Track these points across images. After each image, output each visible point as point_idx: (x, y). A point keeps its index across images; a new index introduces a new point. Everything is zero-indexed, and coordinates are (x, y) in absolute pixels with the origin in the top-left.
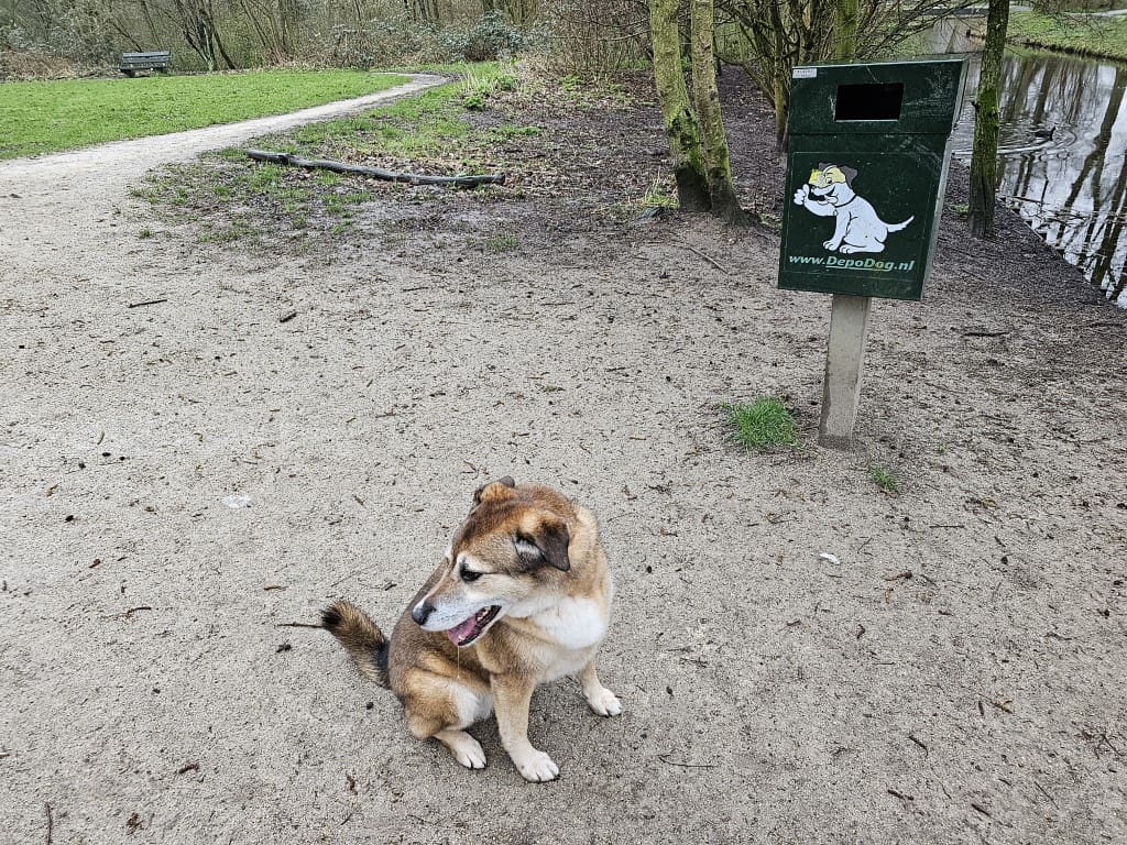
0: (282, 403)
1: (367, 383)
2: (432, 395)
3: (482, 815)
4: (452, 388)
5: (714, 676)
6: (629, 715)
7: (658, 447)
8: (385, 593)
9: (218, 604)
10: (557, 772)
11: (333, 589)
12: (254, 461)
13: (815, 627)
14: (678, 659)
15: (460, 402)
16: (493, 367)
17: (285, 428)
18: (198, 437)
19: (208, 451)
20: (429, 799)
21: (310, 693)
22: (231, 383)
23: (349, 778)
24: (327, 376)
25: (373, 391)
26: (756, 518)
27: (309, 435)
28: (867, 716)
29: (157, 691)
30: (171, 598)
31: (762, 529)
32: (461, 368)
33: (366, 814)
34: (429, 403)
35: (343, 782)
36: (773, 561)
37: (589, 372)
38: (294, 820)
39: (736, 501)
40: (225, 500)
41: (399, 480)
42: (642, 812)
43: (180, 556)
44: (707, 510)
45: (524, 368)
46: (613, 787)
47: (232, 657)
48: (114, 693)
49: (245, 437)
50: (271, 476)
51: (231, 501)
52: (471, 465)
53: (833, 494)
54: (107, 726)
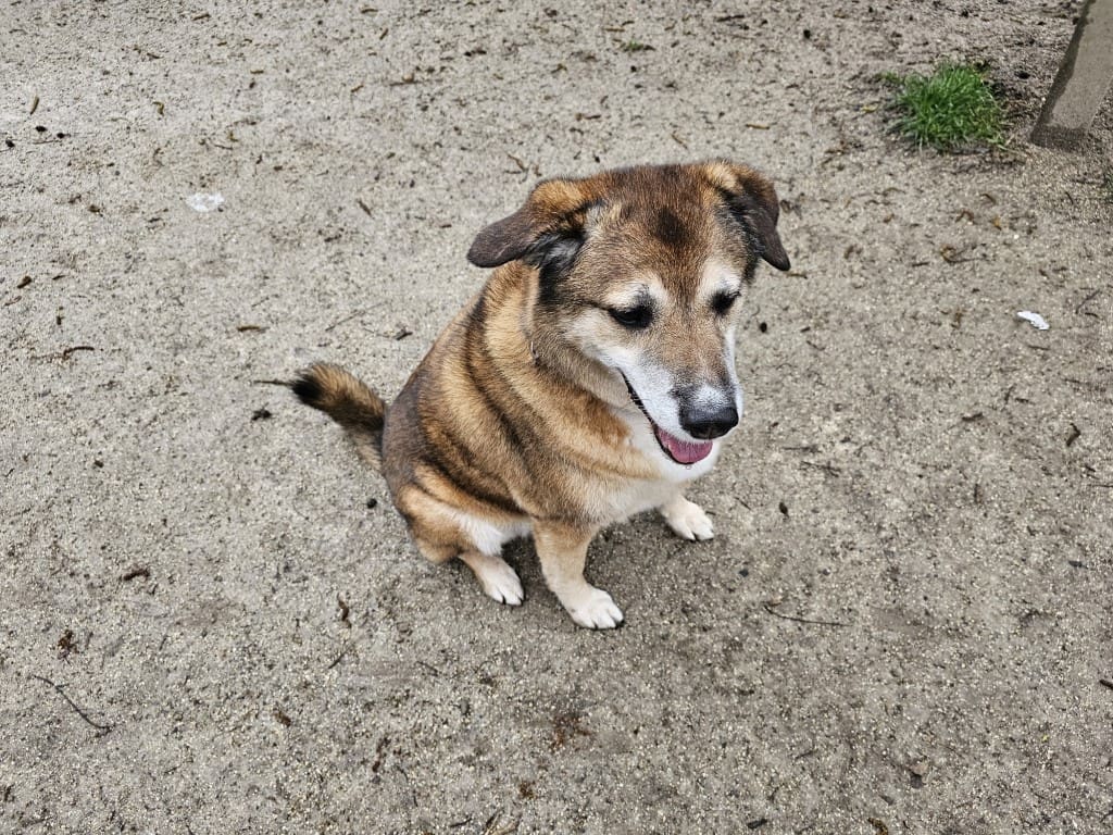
0: (265, 61)
1: (380, 34)
2: (468, 54)
3: (516, 670)
4: (495, 44)
5: (849, 490)
6: (723, 540)
7: (787, 141)
8: (396, 344)
9: (177, 348)
10: (620, 617)
11: (328, 335)
12: (228, 145)
13: (1003, 424)
14: (797, 462)
15: (507, 66)
16: (554, 13)
17: (270, 99)
18: (158, 107)
19: (169, 129)
20: (446, 641)
21: (296, 481)
22: (202, 30)
23: (341, 603)
24: (328, 22)
25: (388, 47)
26: (925, 254)
27: (300, 109)
28: (1074, 564)
29: (99, 464)
30: (119, 336)
31: (932, 272)
32: (508, 14)
33: (362, 656)
34: (462, 66)
35: (333, 610)
36: (947, 323)
37: (692, 21)
38: (269, 657)
39: (896, 226)
40: (190, 200)
41: (419, 180)
42: (736, 684)
43: (131, 276)
44: (853, 240)
45: (598, 14)
46: (697, 644)
47: (195, 422)
48: (46, 463)
49: (218, 110)
50: (248, 169)
51: (199, 202)
52: (517, 161)
53: (1044, 220)
54: (36, 508)
